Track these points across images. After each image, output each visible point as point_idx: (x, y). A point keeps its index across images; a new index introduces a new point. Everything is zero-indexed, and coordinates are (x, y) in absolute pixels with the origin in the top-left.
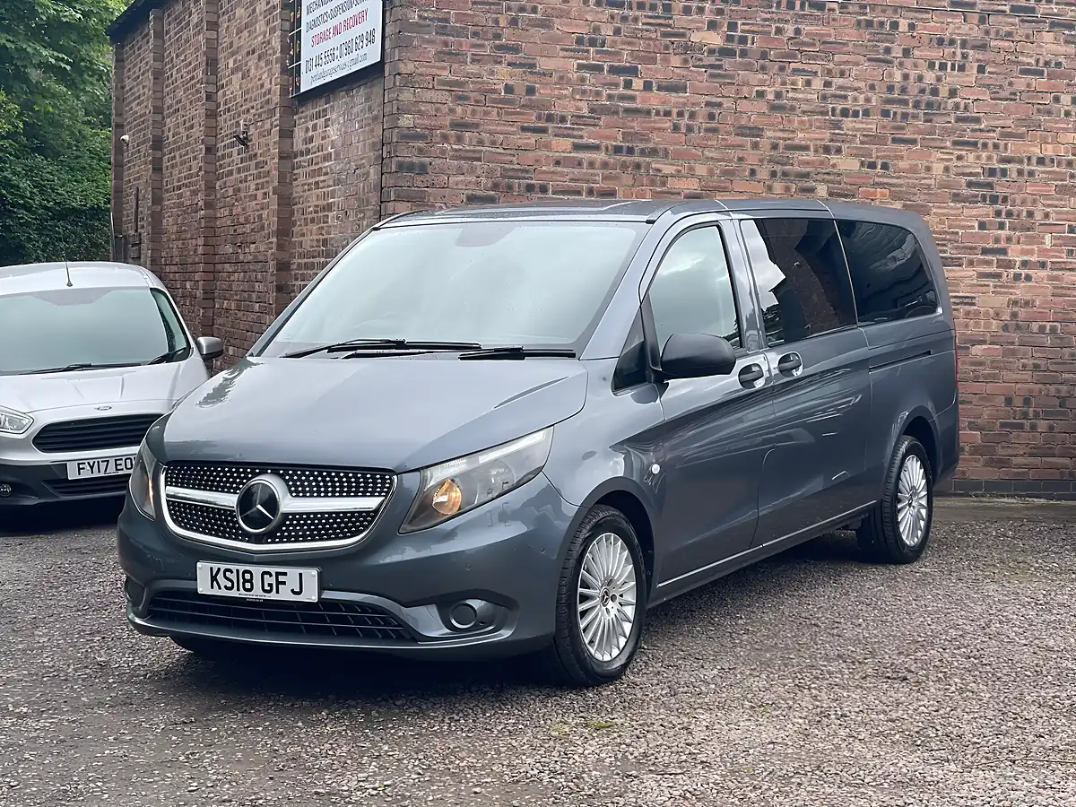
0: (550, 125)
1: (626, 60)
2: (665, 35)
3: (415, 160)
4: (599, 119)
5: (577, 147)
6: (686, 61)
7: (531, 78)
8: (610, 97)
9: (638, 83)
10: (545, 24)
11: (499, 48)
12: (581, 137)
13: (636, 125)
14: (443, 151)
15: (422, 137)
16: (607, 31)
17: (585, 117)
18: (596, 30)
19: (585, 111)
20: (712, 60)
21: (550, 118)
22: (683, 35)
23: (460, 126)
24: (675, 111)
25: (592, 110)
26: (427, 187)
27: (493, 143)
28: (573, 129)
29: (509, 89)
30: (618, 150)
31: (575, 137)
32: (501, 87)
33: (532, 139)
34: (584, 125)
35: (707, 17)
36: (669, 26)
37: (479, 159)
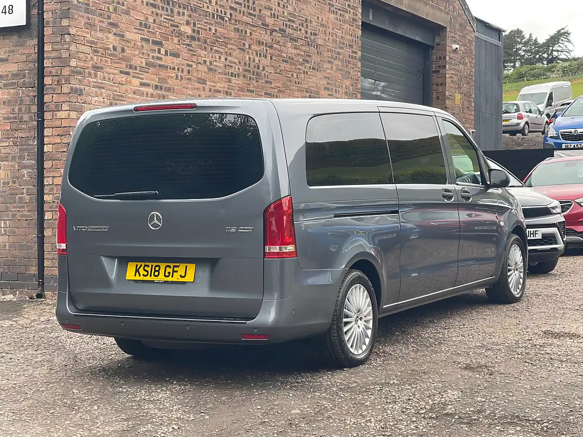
0: (131, 71)
1: (158, 38)
2: (172, 25)
3: (78, 86)
4: (149, 69)
5: (142, 84)
6: (179, 41)
7: (123, 43)
8: (153, 57)
9: (163, 51)
10: (127, 13)
11: (110, 24)
12: (143, 79)
13: (163, 74)
14: (89, 82)
15: (80, 73)
16: (151, 20)
17: (143, 67)
18: (147, 18)
19: (144, 65)
20: (187, 42)
21: (131, 67)
22: (177, 27)
23: (96, 68)
24: (176, 67)
25: (147, 64)
26: (83, 103)
27: (109, 79)
28: (139, 74)
29: (115, 49)
30: (156, 87)
31: (141, 79)
32: (111, 46)
33: (123, 78)
34: (143, 72)
35: (186, 18)
36: (173, 21)
37: (103, 88)
